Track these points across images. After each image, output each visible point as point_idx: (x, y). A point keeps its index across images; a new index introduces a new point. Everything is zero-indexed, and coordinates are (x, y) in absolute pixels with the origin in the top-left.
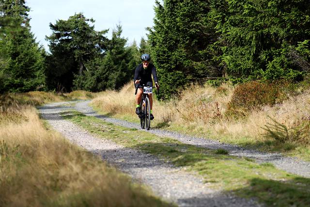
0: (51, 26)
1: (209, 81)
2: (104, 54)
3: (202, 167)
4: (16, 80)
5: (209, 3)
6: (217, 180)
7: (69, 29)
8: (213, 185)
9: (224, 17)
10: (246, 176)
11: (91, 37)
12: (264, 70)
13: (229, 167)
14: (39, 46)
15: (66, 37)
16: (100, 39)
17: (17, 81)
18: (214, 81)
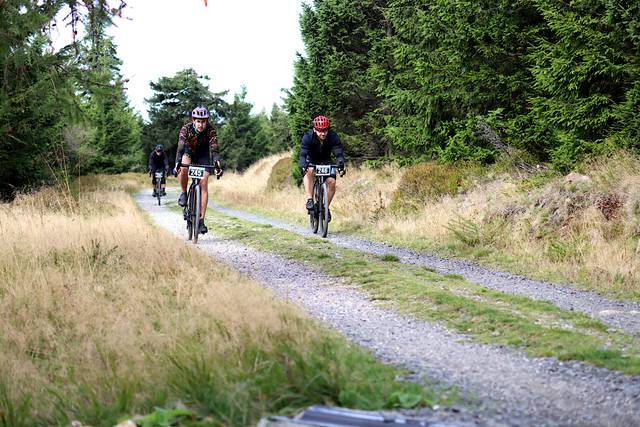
0: (152, 84)
1: (367, 162)
2: (223, 124)
3: (366, 279)
4: (103, 158)
5: (368, 56)
6: (387, 296)
7: (176, 89)
8: (383, 303)
9: (388, 76)
10: (428, 291)
11: (205, 100)
12: (443, 148)
13: (403, 279)
14: (134, 112)
15: (172, 100)
16: (217, 103)
17: (105, 159)
18: (374, 162)
